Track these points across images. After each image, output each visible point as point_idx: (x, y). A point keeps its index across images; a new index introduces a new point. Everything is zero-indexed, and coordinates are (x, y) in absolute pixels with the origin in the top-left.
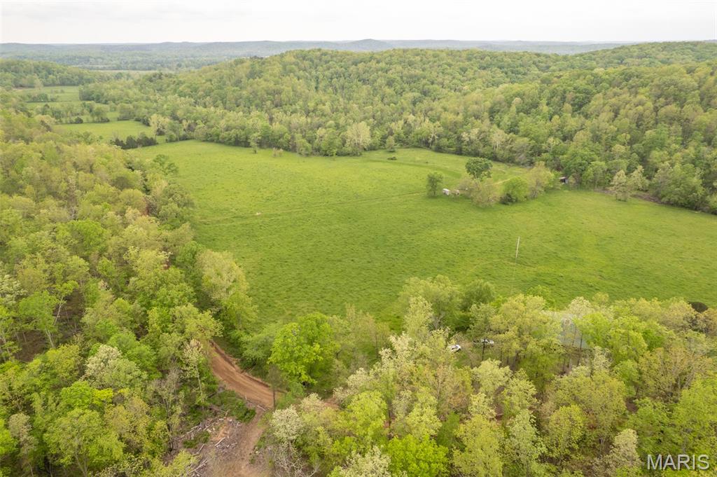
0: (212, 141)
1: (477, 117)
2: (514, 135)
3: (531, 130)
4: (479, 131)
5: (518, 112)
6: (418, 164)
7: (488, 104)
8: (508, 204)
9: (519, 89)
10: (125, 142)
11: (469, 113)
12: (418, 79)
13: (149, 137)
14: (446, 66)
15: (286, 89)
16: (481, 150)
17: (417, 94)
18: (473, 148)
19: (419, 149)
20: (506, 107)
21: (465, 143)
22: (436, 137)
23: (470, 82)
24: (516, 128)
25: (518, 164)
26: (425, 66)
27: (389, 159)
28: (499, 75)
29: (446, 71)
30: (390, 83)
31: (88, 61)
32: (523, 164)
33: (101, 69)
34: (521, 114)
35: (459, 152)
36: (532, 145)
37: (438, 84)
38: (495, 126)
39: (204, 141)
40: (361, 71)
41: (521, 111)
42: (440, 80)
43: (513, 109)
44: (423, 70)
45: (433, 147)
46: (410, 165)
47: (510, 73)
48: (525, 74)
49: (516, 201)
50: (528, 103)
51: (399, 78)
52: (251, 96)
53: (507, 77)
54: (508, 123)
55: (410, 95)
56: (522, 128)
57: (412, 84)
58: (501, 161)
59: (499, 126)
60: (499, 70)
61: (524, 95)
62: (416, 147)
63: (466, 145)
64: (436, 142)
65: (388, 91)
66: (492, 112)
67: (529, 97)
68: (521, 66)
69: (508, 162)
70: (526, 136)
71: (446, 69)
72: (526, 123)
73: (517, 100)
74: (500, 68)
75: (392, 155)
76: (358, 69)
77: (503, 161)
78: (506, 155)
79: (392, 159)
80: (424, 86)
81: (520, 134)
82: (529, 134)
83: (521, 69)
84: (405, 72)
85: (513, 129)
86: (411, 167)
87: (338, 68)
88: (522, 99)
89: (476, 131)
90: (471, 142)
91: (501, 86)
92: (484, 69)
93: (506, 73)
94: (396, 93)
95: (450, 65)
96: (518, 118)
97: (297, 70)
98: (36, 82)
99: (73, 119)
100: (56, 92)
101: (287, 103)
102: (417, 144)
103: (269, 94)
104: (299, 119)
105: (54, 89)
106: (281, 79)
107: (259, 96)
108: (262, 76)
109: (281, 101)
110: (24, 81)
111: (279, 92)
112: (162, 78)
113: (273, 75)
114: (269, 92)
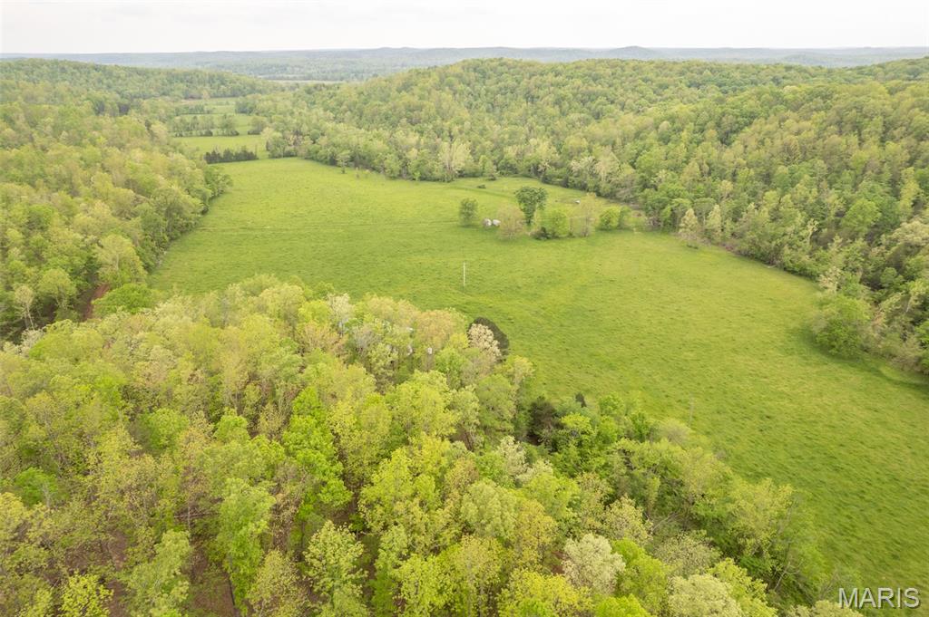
0: (312, 159)
10: (222, 155)
12: (596, 98)
13: (249, 151)
15: (430, 105)
16: (588, 182)
18: (579, 180)
19: (526, 179)
22: (548, 166)
26: (615, 81)
29: (636, 89)
30: (558, 102)
31: (285, 69)
33: (291, 79)
37: (617, 104)
39: (306, 159)
40: (532, 85)
42: (624, 99)
44: (608, 87)
49: (554, 237)
51: (571, 95)
52: (390, 112)
56: (640, 158)
57: (587, 104)
62: (523, 176)
63: (573, 176)
64: (547, 170)
65: (552, 110)
71: (640, 85)
75: (487, 184)
76: (530, 83)
79: (480, 187)
80: (597, 106)
81: (636, 164)
84: (583, 89)
87: (510, 82)
90: (580, 173)
92: (696, 86)
94: (561, 114)
95: (647, 80)
97: (457, 84)
98: (205, 93)
99: (204, 132)
100: (221, 104)
101: (425, 121)
102: (527, 173)
103: (410, 111)
104: (413, 139)
105: (219, 100)
106: (429, 93)
107: (397, 112)
108: (412, 89)
109: (421, 119)
110: (194, 92)
111: (420, 108)
112: (321, 90)
113: (422, 89)
114: (412, 107)
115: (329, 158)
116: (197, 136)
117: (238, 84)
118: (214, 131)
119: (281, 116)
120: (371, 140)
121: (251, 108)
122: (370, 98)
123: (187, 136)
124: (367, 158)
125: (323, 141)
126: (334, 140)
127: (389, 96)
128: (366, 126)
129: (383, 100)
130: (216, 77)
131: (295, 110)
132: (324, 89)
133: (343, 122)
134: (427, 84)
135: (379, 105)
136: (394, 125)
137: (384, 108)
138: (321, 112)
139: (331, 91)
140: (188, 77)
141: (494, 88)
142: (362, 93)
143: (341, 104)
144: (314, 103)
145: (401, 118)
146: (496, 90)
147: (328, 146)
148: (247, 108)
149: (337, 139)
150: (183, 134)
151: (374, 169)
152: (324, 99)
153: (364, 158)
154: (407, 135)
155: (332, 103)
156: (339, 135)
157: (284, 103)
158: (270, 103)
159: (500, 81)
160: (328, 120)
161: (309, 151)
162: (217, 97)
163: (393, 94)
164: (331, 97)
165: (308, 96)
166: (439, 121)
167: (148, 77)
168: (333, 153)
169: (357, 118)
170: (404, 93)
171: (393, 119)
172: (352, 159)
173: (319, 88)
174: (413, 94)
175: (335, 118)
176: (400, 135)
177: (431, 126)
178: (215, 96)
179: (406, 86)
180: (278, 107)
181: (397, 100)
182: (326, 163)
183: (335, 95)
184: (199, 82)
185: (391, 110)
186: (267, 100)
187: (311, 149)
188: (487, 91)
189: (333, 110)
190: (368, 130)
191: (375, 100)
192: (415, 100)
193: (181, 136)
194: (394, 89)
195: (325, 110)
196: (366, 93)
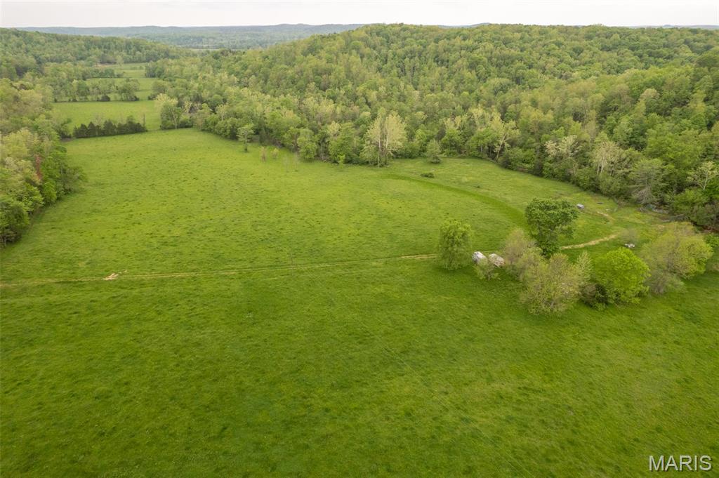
0: (210, 131)
1: (577, 117)
2: (636, 152)
3: (668, 145)
4: (576, 140)
5: (648, 112)
6: (462, 187)
7: (600, 97)
8: (596, 308)
9: (656, 75)
11: (566, 110)
12: (513, 62)
13: (135, 123)
14: (554, 46)
15: (339, 69)
16: (575, 172)
17: (505, 81)
18: (561, 168)
19: (478, 161)
20: (629, 103)
21: (550, 158)
22: (507, 145)
23: (584, 67)
24: (641, 139)
25: (636, 203)
26: (525, 45)
27: (422, 175)
28: (630, 57)
29: (551, 53)
30: (472, 66)
31: (202, 40)
32: (646, 205)
33: (204, 48)
34: (654, 115)
35: (538, 172)
36: (666, 173)
37: (537, 69)
38: (603, 134)
39: (203, 130)
40: (441, 49)
41: (654, 111)
42: (541, 63)
43: (641, 106)
44: (521, 51)
45: (500, 159)
46: (449, 189)
47: (646, 56)
48: (669, 57)
49: (618, 301)
50: (669, 97)
51: (485, 59)
53: (641, 61)
54: (627, 130)
55: (495, 81)
56: (651, 140)
57: (504, 68)
58: (606, 195)
59: (611, 132)
60: (630, 52)
61: (663, 85)
62: (474, 157)
63: (550, 162)
64: (506, 151)
65: (468, 74)
66: (605, 110)
67: (672, 87)
68: (665, 46)
69: (618, 197)
70: (658, 156)
71: (554, 49)
72: (662, 131)
73: (650, 92)
74: (633, 49)
75: (432, 170)
76: (438, 46)
77: (609, 195)
78: (617, 185)
79: (426, 176)
80: (516, 71)
81: (648, 149)
82: (664, 153)
83: (664, 51)
84: (497, 52)
85: (635, 141)
86: (451, 193)
87: (415, 46)
88: (659, 90)
89: (570, 140)
90: (559, 158)
91: (628, 72)
92: (609, 50)
93: (641, 56)
94: (479, 78)
95: (559, 44)
96: (646, 122)
97: (363, 47)
98: (119, 58)
99: (100, 97)
100: (134, 69)
101: (335, 86)
102: (477, 153)
103: (318, 75)
104: (327, 107)
105: (133, 65)
106: (337, 56)
107: (305, 76)
108: (318, 53)
109: (329, 83)
110: (110, 57)
111: (329, 72)
112: (227, 55)
113: (329, 52)
114: (319, 71)
115: (228, 131)
116: (93, 101)
117: (153, 50)
118: (111, 96)
119: (185, 81)
120: (278, 108)
121: (159, 72)
122: (275, 62)
123: (81, 101)
124: (275, 132)
125: (222, 109)
126: (236, 109)
127: (294, 59)
128: (272, 91)
129: (289, 64)
130: (133, 44)
131: (199, 74)
132: (230, 55)
133: (248, 87)
134: (333, 47)
135: (286, 69)
136: (302, 90)
137: (290, 72)
138: (225, 76)
139: (237, 56)
140: (107, 44)
141: (400, 52)
142: (267, 57)
143: (245, 67)
144: (219, 68)
145: (309, 82)
146: (403, 53)
147: (228, 116)
148: (156, 72)
149: (238, 108)
150: (77, 99)
151: (283, 145)
152: (230, 63)
153: (271, 131)
154: (319, 102)
155: (237, 67)
156: (242, 102)
157: (190, 67)
158: (177, 67)
159: (406, 45)
160: (232, 84)
161: (206, 122)
162: (133, 62)
163: (300, 57)
164: (237, 61)
165: (215, 60)
166: (350, 86)
167: (67, 43)
168: (234, 125)
169: (262, 82)
170: (310, 56)
171: (301, 83)
172: (257, 132)
173: (225, 53)
174: (320, 58)
175: (239, 82)
176: (310, 102)
177: (342, 92)
178: (132, 62)
179: (312, 49)
180: (184, 71)
181: (304, 64)
182: (226, 136)
183: (240, 59)
184: (116, 48)
185: (297, 73)
186: (176, 65)
187: (208, 119)
188: (395, 55)
189: (237, 74)
190: (274, 96)
191: (281, 64)
192: (323, 64)
193: (75, 101)
194: (299, 52)
195: (230, 74)
196: (270, 57)
